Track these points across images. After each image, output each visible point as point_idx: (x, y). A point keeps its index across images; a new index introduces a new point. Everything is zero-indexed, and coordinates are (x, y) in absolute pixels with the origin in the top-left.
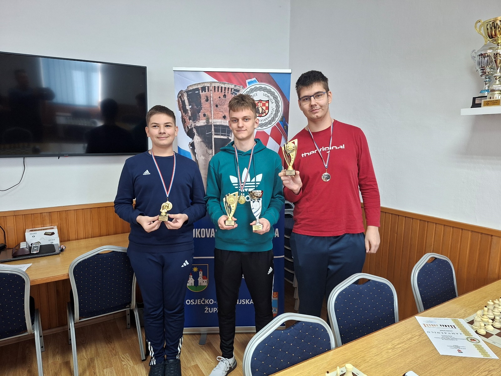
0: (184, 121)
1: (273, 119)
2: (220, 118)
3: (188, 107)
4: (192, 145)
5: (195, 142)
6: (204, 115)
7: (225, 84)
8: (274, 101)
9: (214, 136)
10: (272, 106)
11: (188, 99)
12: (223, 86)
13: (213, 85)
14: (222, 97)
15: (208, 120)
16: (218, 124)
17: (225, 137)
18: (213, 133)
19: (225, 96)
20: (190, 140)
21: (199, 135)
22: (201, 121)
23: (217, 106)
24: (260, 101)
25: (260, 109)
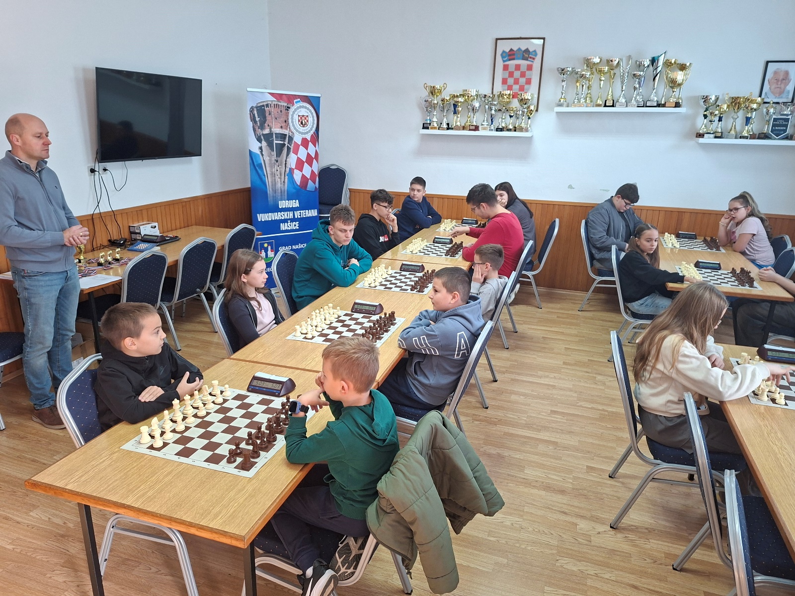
0: (254, 130)
1: (311, 129)
2: (279, 128)
3: (258, 119)
4: (261, 148)
5: (263, 146)
6: (268, 125)
7: (281, 102)
8: (311, 116)
9: (275, 142)
10: (310, 119)
11: (257, 113)
12: (280, 104)
13: (274, 103)
14: (279, 112)
15: (271, 131)
16: (277, 132)
17: (282, 142)
18: (274, 139)
19: (281, 111)
20: (259, 145)
21: (265, 141)
22: (266, 130)
23: (276, 118)
24: (303, 116)
25: (303, 121)
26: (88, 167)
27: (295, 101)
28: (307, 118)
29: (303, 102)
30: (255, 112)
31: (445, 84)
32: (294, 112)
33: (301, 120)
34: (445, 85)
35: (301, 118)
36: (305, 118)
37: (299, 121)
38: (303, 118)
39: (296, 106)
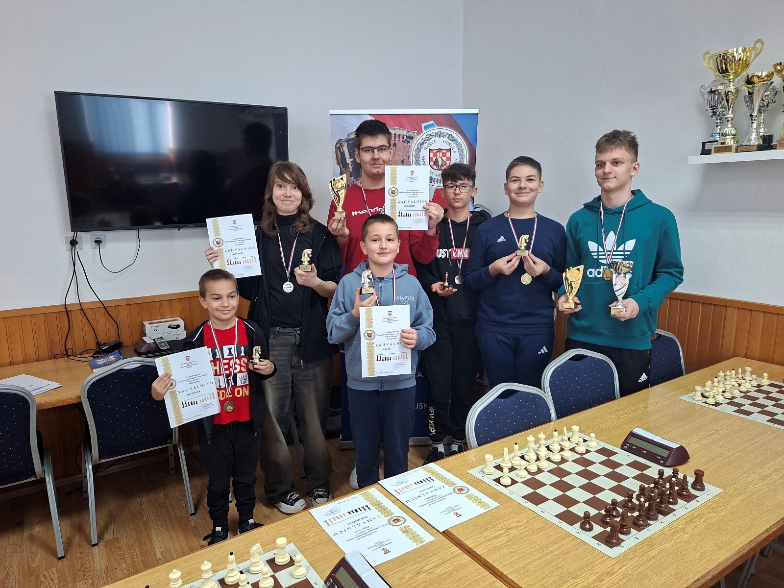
3: (349, 161)
7: (395, 129)
8: (457, 150)
10: (455, 156)
11: (349, 150)
24: (440, 150)
25: (440, 160)
26: (66, 238)
27: (423, 125)
28: (448, 155)
29: (441, 125)
30: (345, 149)
31: (759, 41)
32: (421, 145)
33: (434, 159)
34: (759, 45)
35: (435, 155)
36: (444, 155)
37: (430, 159)
38: (439, 154)
39: (425, 133)
